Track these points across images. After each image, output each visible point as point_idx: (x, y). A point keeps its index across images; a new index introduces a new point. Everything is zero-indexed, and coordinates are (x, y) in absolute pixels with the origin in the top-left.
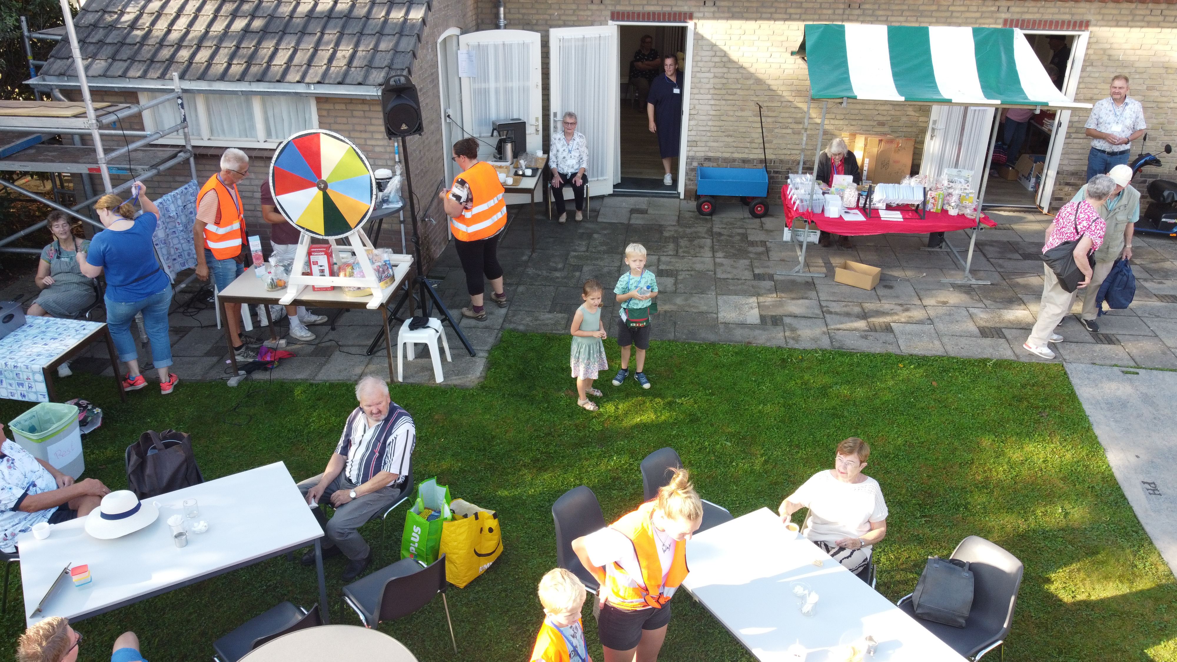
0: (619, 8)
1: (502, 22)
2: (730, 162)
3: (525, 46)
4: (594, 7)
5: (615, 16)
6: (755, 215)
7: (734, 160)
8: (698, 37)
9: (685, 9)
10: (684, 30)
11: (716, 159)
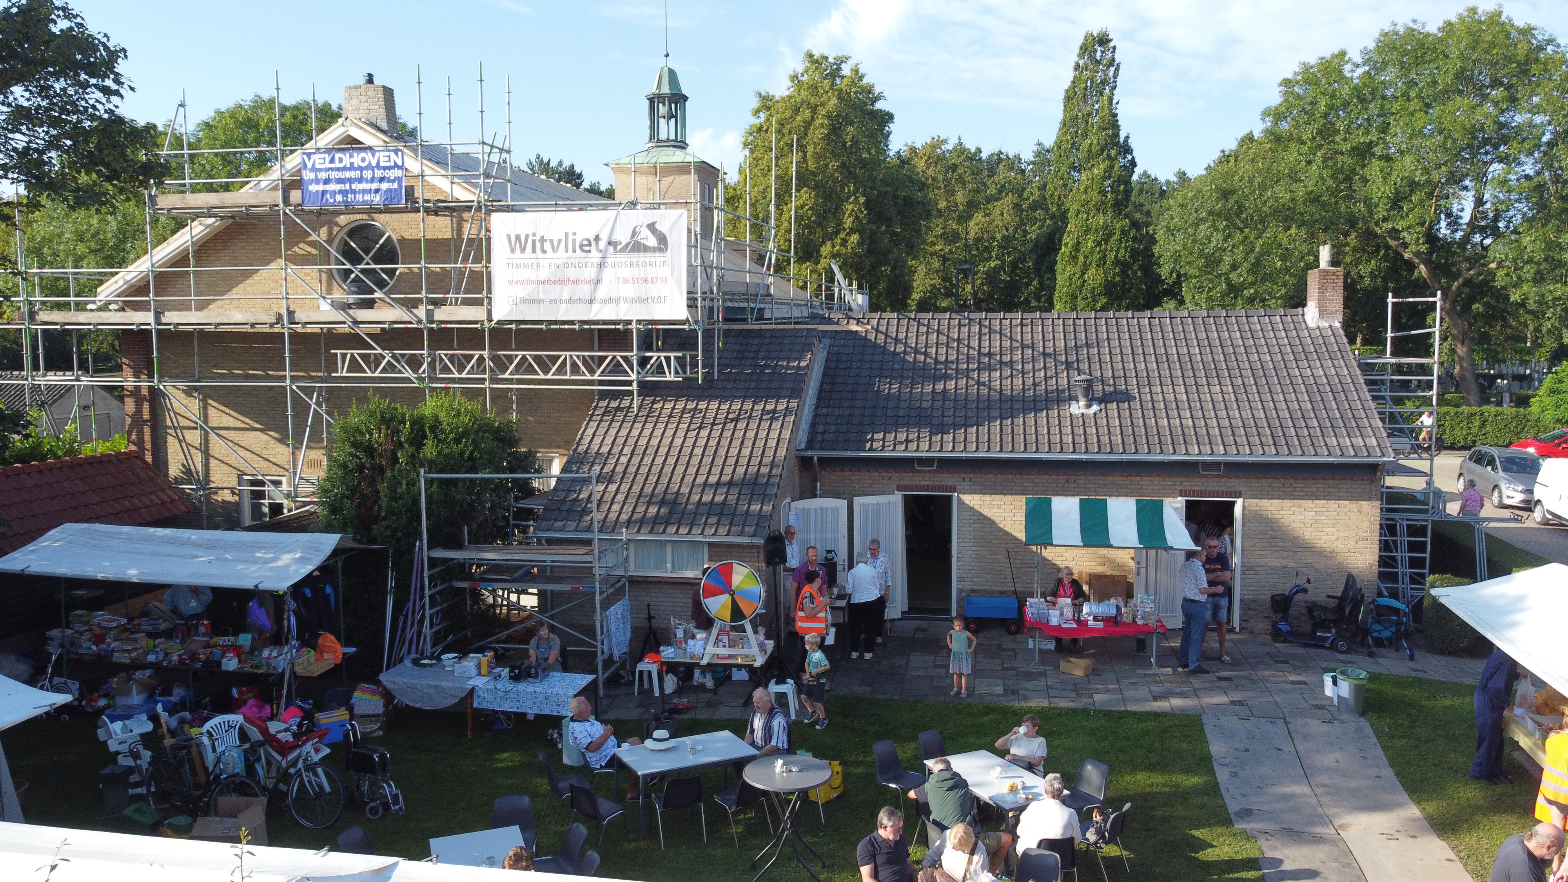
0: (902, 483)
1: (818, 492)
2: (990, 593)
3: (836, 510)
4: (884, 482)
5: (900, 488)
6: (1010, 633)
7: (993, 592)
8: (961, 502)
9: (950, 483)
10: (950, 497)
11: (980, 591)
